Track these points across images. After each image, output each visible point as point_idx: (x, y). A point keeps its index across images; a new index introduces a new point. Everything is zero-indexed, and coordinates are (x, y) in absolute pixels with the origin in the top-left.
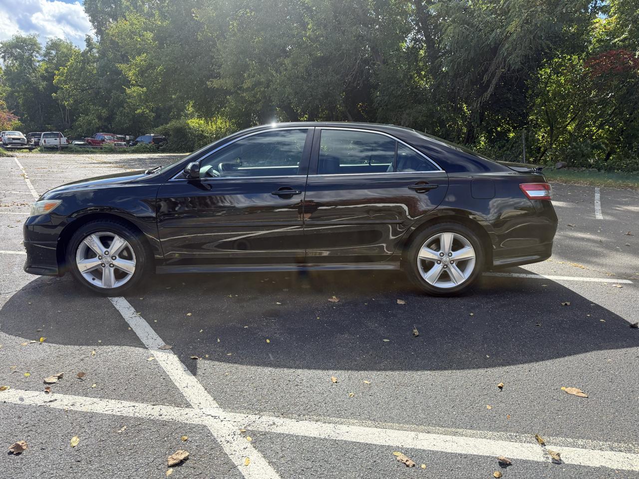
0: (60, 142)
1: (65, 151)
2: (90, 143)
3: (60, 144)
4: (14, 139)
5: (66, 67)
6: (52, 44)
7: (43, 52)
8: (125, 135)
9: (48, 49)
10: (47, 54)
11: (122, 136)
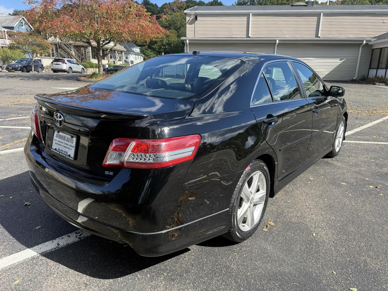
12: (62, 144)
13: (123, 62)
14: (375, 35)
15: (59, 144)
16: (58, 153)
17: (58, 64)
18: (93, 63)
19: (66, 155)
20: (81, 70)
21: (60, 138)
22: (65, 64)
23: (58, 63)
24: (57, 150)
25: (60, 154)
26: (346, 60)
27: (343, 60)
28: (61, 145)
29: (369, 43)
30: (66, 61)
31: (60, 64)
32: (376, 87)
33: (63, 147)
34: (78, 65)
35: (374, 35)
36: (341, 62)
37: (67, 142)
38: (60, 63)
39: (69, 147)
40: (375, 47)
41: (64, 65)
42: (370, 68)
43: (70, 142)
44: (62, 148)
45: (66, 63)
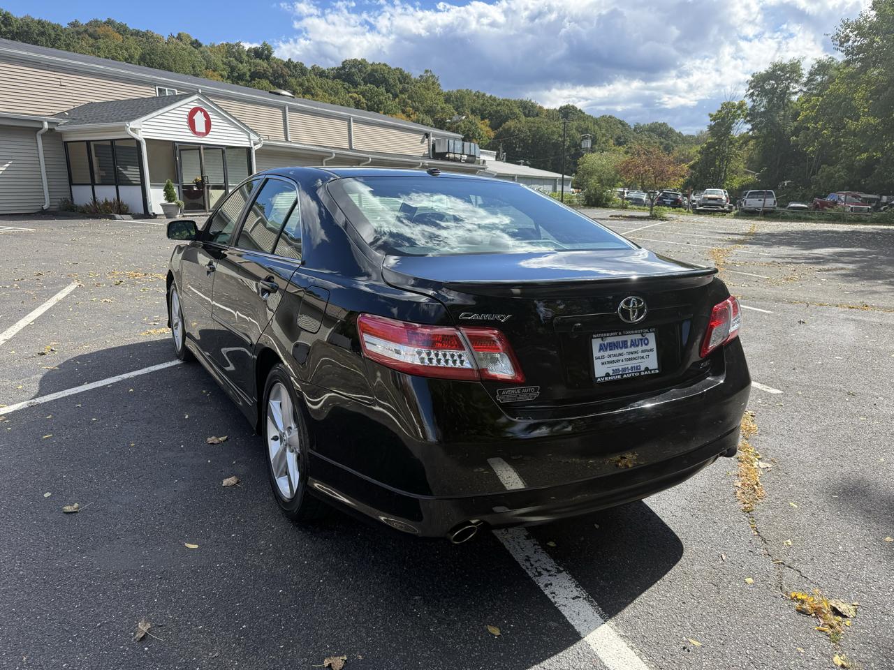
0: (764, 204)
1: (768, 217)
2: (817, 207)
3: (763, 207)
4: (710, 199)
5: (822, 96)
6: (819, 66)
7: (804, 80)
8: (881, 195)
9: (811, 74)
10: (810, 80)
11: (876, 197)
12: (620, 358)
14: (53, 111)
15: (613, 362)
16: (619, 377)
19: (640, 372)
21: (610, 350)
24: (611, 374)
25: (625, 376)
26: (13, 165)
27: (7, 165)
28: (618, 361)
29: (57, 128)
32: (119, 223)
33: (625, 363)
35: (50, 111)
36: (4, 169)
37: (633, 349)
39: (640, 354)
40: (67, 137)
42: (71, 184)
43: (642, 345)
44: (620, 366)
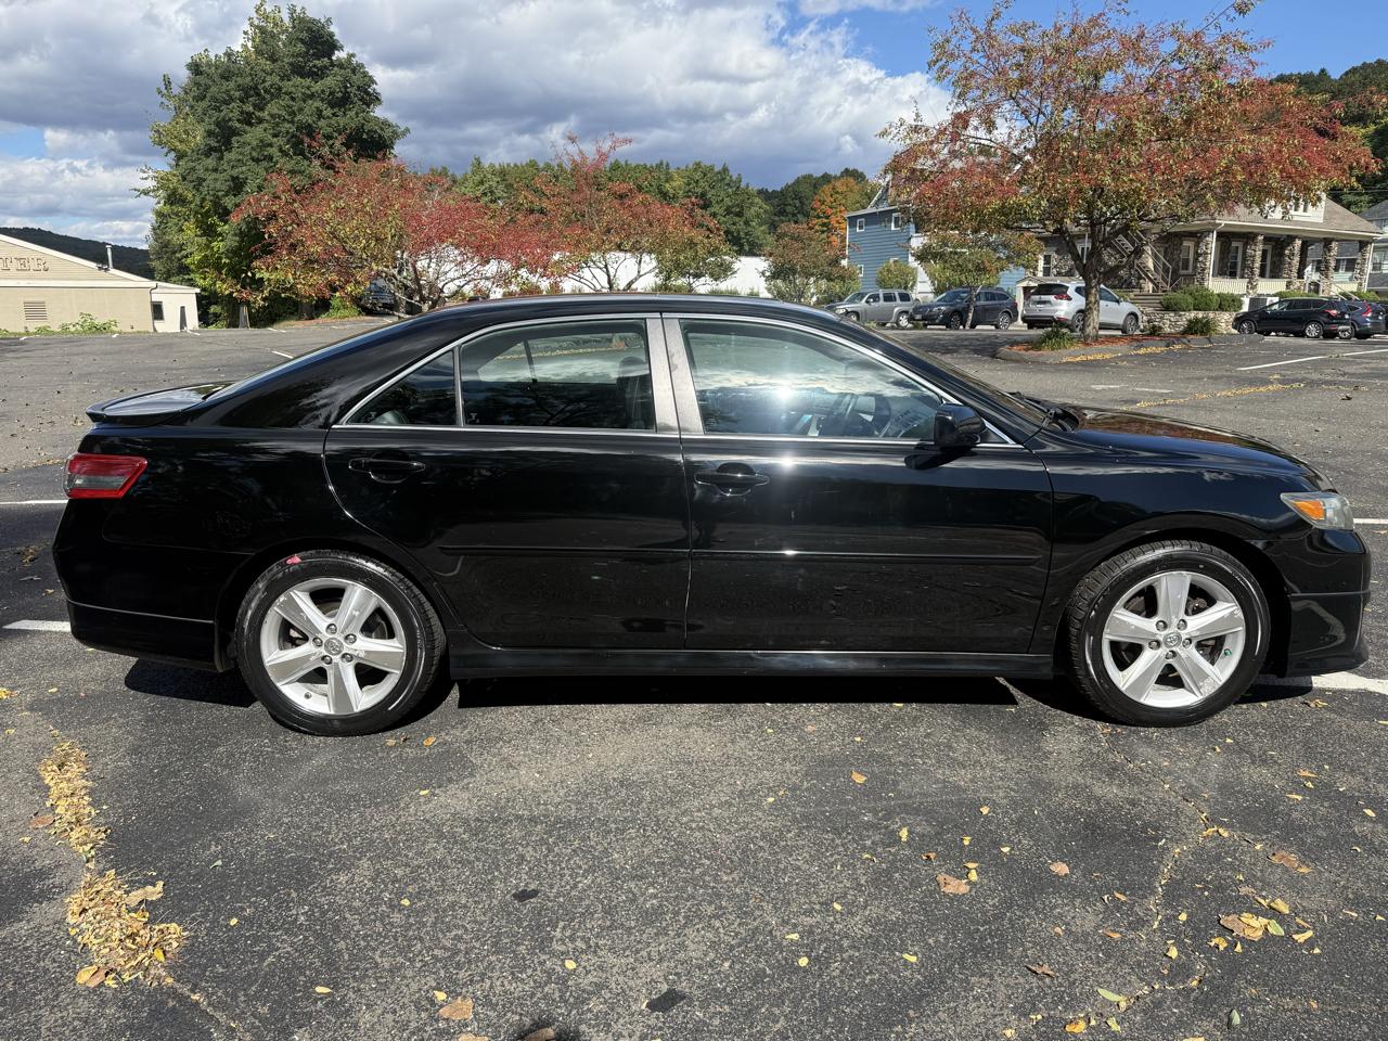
13: (1360, 284)
17: (1044, 302)
18: (1212, 294)
20: (1125, 321)
22: (1065, 302)
23: (1044, 298)
30: (1071, 292)
31: (1049, 302)
34: (1118, 302)
38: (1052, 298)
41: (1060, 304)
45: (1069, 299)
